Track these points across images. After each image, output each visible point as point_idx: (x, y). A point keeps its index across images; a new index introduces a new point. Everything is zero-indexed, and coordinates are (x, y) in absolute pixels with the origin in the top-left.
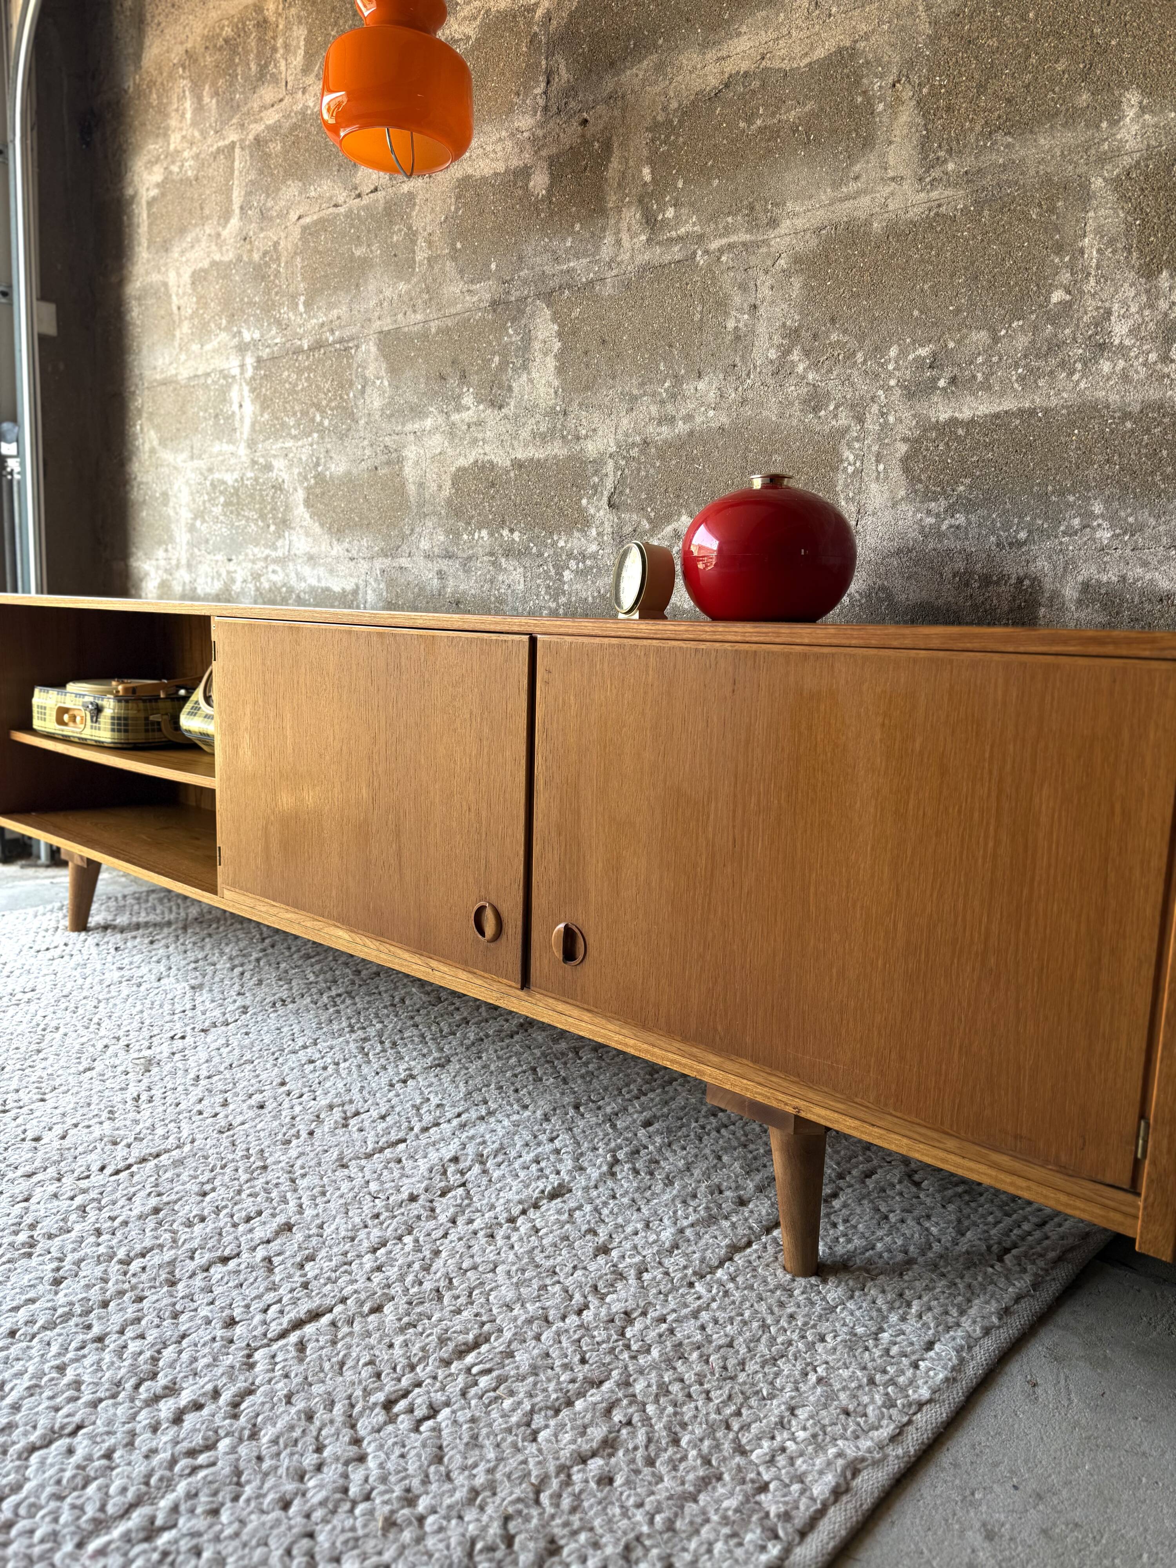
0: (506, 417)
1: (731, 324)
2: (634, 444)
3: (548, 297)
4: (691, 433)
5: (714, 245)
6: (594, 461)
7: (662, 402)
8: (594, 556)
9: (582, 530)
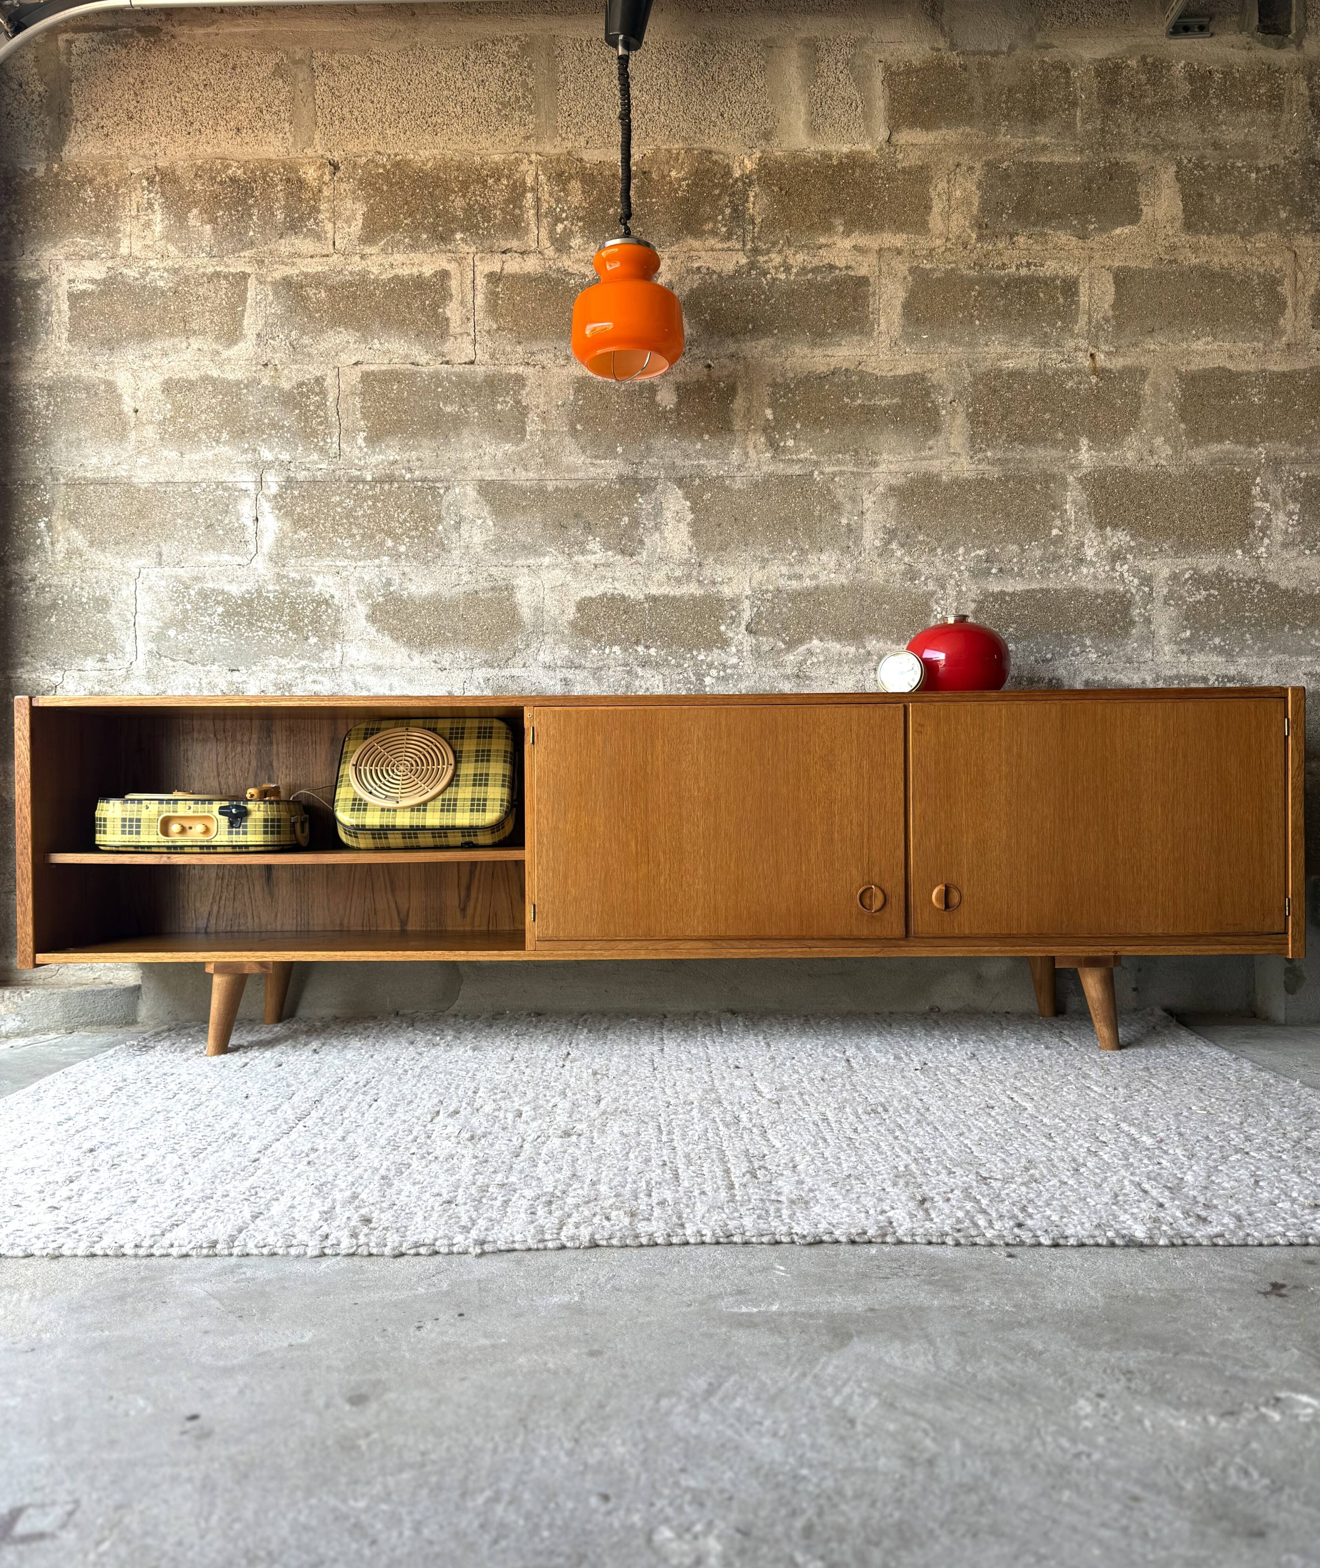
0: (637, 563)
1: (844, 521)
2: (767, 591)
3: (680, 482)
4: (817, 588)
5: (828, 469)
6: (732, 600)
7: (791, 565)
8: (735, 666)
9: (722, 648)
